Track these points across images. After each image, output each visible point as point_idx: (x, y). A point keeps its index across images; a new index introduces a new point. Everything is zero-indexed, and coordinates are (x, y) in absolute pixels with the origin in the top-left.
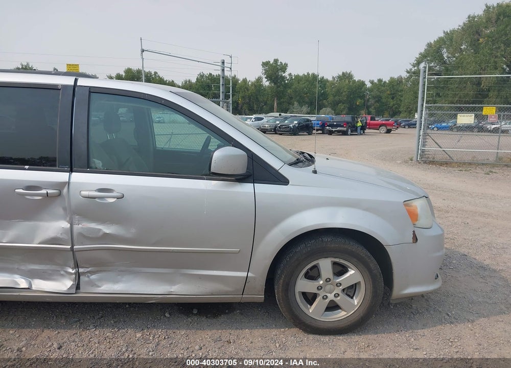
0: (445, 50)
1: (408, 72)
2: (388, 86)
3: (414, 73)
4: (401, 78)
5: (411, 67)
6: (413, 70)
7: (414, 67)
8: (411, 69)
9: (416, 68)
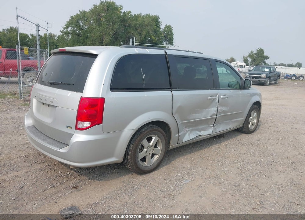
0: (80, 22)
1: (62, 32)
2: (44, 39)
3: (65, 33)
4: (51, 34)
5: (63, 29)
6: (64, 31)
7: (65, 29)
8: (63, 31)
9: (66, 30)
